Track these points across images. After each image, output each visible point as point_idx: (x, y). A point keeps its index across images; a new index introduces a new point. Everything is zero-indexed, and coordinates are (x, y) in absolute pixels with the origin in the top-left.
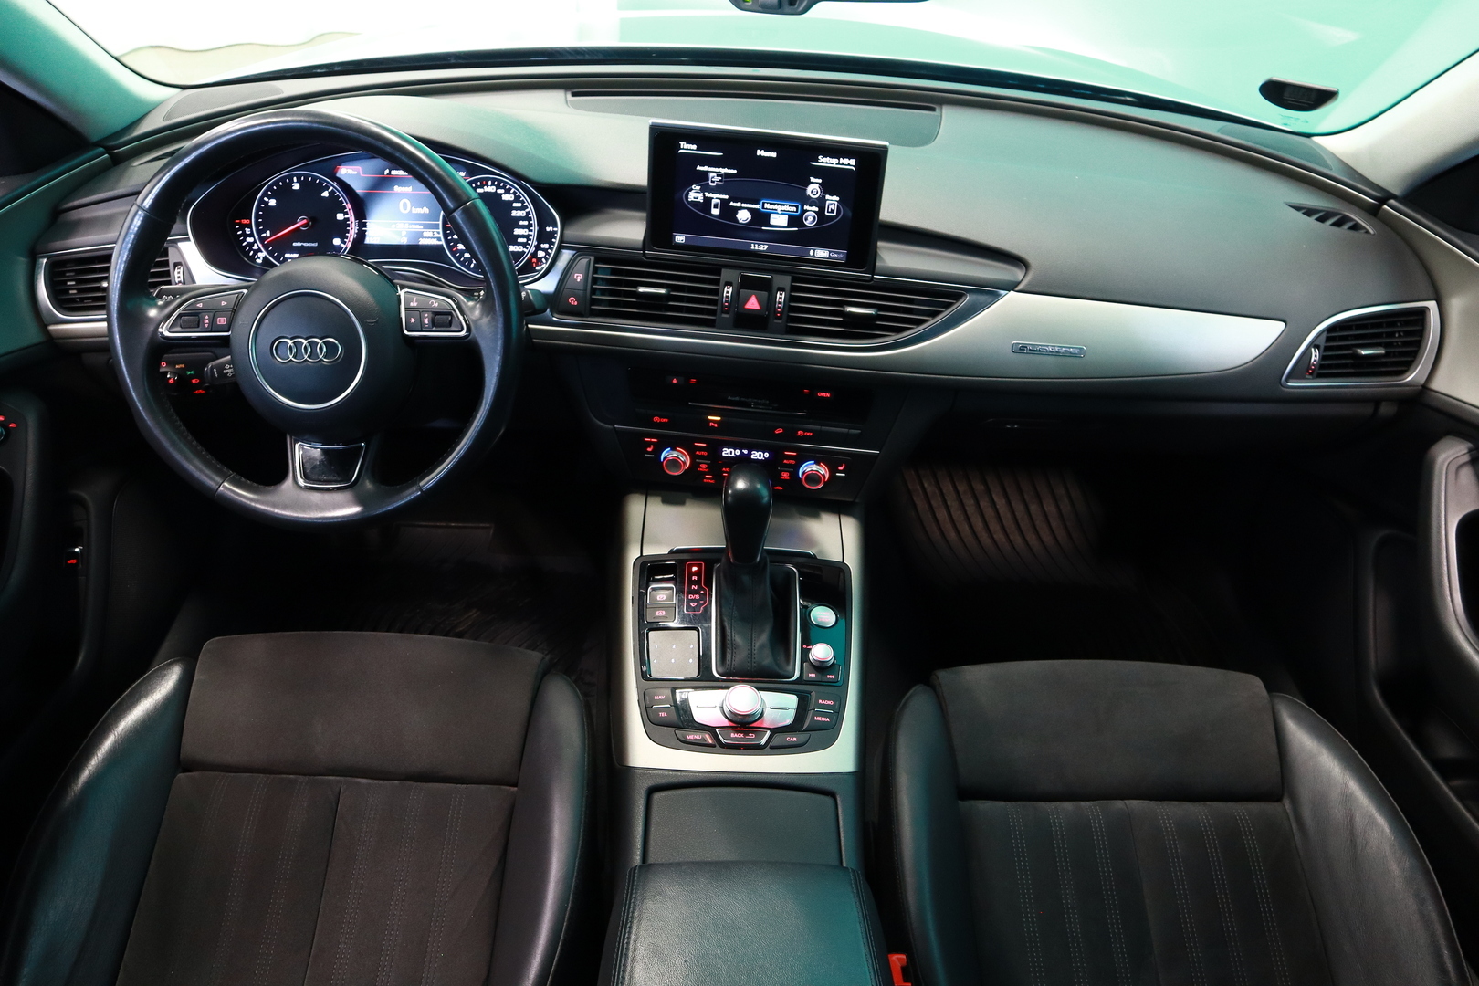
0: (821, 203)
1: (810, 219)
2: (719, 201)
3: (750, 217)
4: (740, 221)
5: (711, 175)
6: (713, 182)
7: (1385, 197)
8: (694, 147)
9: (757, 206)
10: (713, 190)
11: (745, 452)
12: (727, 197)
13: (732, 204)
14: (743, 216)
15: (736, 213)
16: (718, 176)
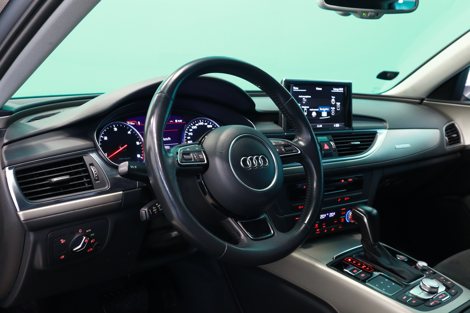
0: (335, 106)
1: (333, 112)
2: (306, 109)
3: (316, 114)
4: (313, 116)
5: (304, 99)
6: (304, 102)
7: (423, 100)
8: (298, 88)
9: (317, 110)
10: (305, 105)
11: (328, 214)
12: (308, 107)
13: (310, 110)
14: (314, 114)
15: (312, 113)
16: (305, 99)
